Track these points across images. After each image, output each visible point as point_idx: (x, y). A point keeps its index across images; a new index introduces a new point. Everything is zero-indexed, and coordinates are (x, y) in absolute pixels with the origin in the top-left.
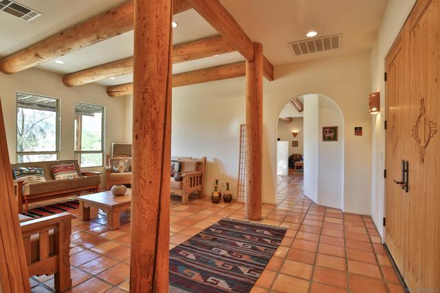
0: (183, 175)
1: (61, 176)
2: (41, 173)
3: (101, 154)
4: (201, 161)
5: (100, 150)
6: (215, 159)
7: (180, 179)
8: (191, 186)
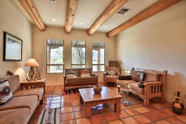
0: (145, 84)
1: (83, 76)
2: (75, 74)
3: (104, 66)
4: (162, 74)
5: (104, 64)
6: (176, 73)
7: (142, 87)
8: (152, 93)
